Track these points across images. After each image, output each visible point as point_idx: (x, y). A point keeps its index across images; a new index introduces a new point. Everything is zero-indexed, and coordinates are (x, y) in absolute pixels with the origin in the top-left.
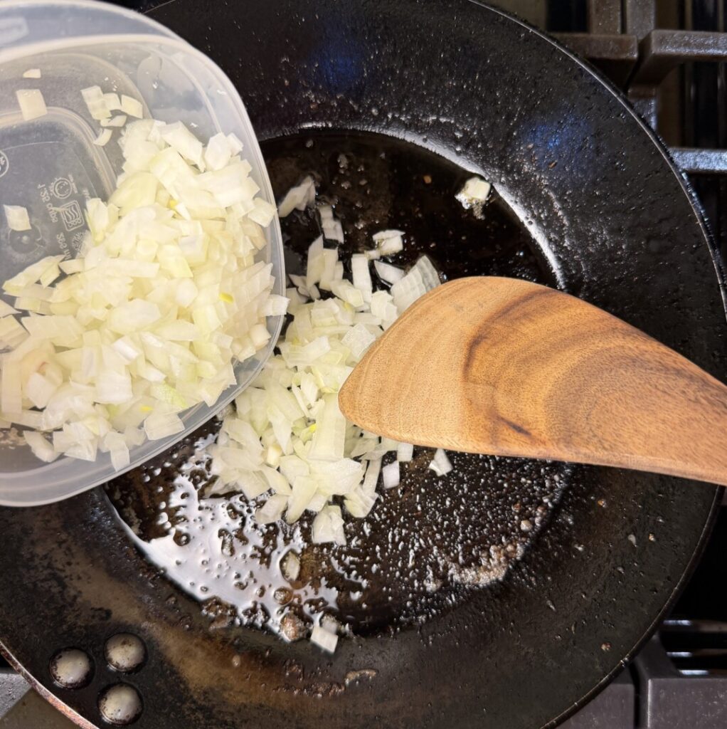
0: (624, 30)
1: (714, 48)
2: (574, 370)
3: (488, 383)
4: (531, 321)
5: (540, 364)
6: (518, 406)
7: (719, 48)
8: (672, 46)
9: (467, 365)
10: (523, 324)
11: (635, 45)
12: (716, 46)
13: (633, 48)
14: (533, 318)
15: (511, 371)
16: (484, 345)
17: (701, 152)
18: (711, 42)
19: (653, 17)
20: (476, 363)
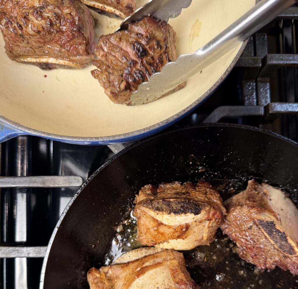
0: (255, 55)
1: (293, 60)
7: (295, 61)
8: (275, 61)
11: (260, 61)
12: (293, 59)
13: (259, 62)
17: (289, 104)
18: (291, 58)
19: (266, 49)
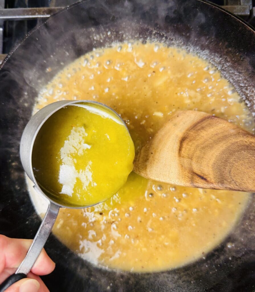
2: (223, 152)
3: (189, 158)
5: (209, 149)
6: (201, 168)
9: (180, 150)
10: (201, 132)
14: (206, 129)
15: (198, 153)
16: (186, 141)
20: (183, 149)
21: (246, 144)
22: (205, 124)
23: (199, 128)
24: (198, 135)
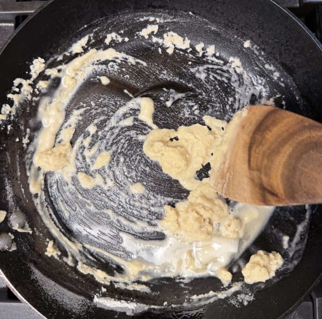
2: (290, 156)
3: (258, 170)
4: (270, 131)
6: (271, 181)
9: (249, 161)
10: (267, 133)
14: (270, 129)
15: (265, 161)
16: (254, 148)
20: (252, 159)
21: (314, 140)
22: (269, 122)
23: (264, 128)
24: (264, 137)
